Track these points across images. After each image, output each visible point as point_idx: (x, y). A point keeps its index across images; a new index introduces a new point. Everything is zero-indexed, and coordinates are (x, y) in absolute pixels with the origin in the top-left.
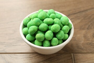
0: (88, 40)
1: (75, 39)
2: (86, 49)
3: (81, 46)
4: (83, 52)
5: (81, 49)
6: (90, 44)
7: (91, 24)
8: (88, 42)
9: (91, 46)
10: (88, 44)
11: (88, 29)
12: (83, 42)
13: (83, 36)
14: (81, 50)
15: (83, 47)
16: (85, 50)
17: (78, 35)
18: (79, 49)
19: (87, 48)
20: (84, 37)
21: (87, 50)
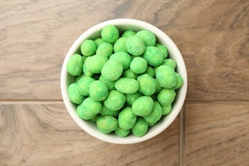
0: (223, 65)
1: (194, 62)
2: (214, 91)
3: (206, 81)
4: (207, 98)
5: (203, 91)
6: (227, 76)
7: (245, 10)
8: (225, 69)
9: (229, 82)
10: (221, 77)
11: (232, 27)
12: (210, 70)
13: (215, 51)
14: (203, 93)
15: (208, 86)
16: (212, 92)
17: (204, 50)
18: (199, 90)
19: (217, 88)
20: (216, 54)
21: (216, 93)
